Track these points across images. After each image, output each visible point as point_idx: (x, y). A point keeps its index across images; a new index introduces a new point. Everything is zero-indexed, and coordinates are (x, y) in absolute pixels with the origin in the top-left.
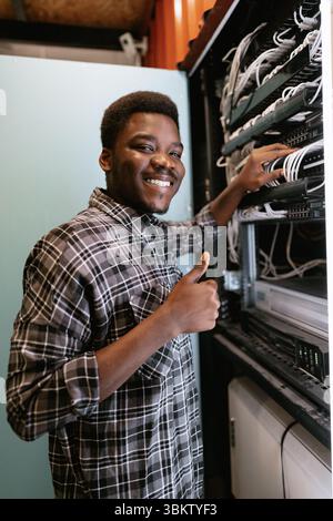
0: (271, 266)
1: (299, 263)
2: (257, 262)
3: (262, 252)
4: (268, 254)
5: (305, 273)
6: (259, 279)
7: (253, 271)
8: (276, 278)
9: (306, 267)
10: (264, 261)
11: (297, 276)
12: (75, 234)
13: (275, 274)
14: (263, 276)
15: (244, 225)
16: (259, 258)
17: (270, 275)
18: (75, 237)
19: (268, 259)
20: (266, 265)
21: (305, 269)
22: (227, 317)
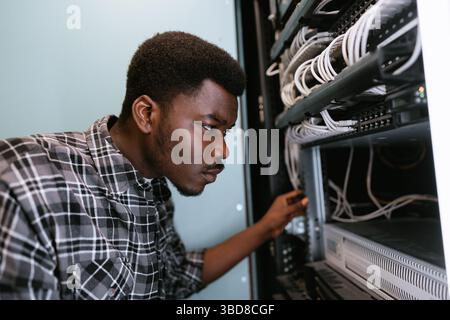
0: (346, 203)
1: (385, 200)
2: (326, 198)
3: (332, 184)
4: (341, 187)
5: (394, 212)
6: (329, 221)
7: (321, 211)
8: (353, 220)
9: (394, 205)
10: (336, 197)
11: (383, 217)
12: (28, 156)
13: (351, 215)
14: (335, 218)
15: (306, 147)
16: (329, 192)
17: (344, 216)
18: (25, 161)
19: (342, 194)
20: (339, 202)
21: (393, 208)
22: (290, 271)
